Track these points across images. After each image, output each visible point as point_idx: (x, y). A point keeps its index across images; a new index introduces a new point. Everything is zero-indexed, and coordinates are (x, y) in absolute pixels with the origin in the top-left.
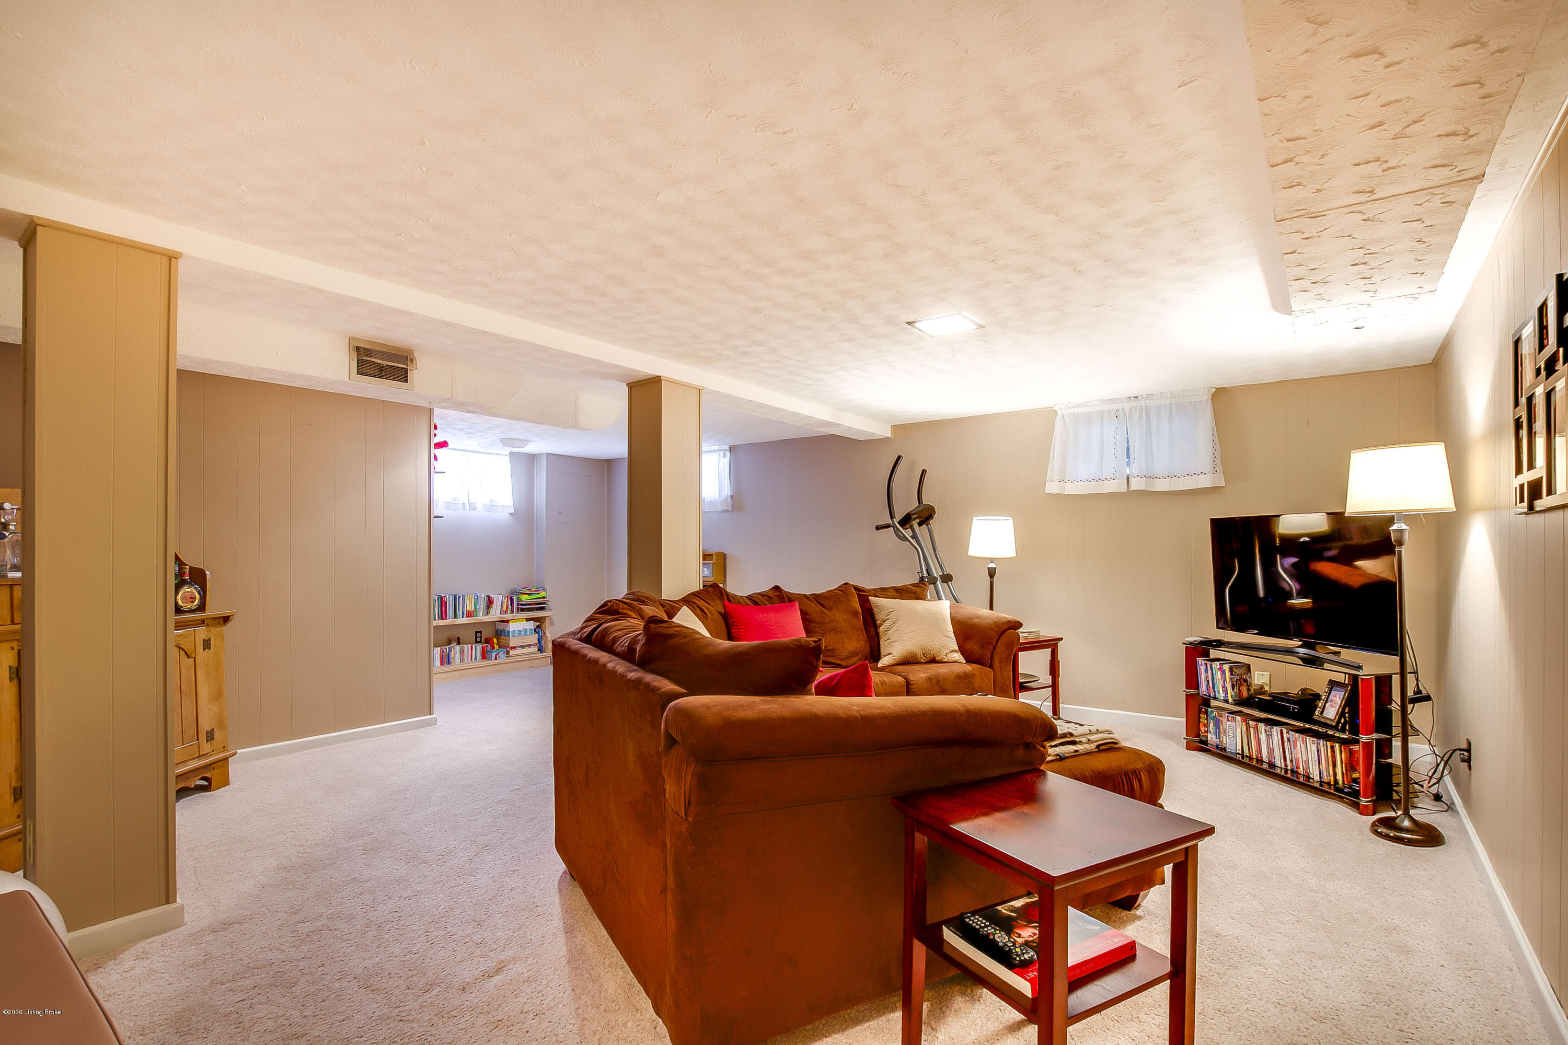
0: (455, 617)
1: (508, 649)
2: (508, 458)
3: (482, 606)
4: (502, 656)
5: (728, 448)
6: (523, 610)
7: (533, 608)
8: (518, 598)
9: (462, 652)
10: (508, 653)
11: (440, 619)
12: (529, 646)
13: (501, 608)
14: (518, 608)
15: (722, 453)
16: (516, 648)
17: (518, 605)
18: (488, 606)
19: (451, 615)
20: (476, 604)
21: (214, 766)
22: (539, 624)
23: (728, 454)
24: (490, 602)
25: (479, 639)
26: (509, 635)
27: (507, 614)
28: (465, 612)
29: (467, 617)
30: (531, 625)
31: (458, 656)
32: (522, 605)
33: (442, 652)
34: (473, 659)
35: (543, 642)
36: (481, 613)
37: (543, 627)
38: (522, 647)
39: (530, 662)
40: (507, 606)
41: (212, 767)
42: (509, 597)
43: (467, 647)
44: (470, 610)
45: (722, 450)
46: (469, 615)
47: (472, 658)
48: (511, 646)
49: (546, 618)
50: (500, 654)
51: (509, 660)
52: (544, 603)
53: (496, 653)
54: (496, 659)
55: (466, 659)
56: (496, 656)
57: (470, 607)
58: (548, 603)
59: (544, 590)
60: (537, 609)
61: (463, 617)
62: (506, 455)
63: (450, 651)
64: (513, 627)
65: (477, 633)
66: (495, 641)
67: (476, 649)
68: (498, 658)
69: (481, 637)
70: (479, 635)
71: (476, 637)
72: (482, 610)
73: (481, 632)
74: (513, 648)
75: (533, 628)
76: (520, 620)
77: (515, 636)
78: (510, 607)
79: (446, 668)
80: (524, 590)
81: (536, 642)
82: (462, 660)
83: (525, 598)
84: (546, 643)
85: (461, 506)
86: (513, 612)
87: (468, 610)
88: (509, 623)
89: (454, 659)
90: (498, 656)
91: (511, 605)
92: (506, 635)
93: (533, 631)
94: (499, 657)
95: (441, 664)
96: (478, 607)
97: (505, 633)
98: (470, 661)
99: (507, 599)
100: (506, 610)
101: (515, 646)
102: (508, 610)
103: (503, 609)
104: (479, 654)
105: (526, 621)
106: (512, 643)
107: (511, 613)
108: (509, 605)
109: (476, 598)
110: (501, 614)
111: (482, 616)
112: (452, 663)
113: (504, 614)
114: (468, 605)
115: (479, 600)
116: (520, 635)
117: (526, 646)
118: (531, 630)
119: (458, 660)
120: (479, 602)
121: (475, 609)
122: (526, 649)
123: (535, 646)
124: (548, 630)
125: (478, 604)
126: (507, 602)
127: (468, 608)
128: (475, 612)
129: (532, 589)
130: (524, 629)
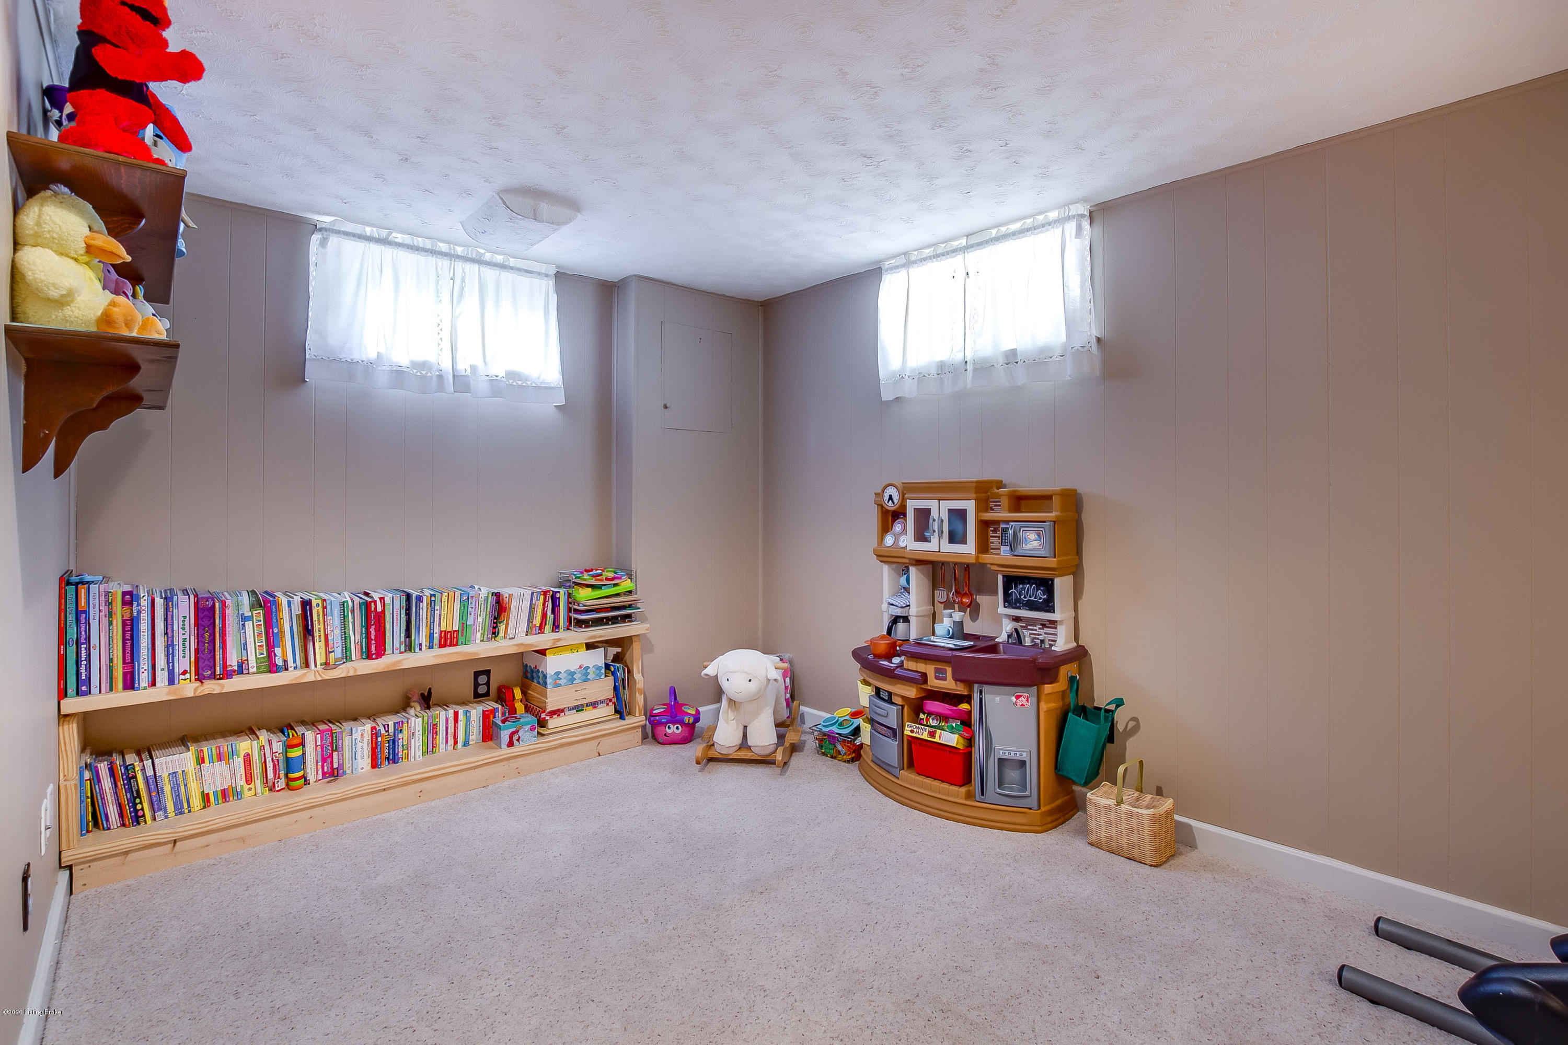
0: (409, 648)
1: (543, 715)
2: (551, 283)
3: (481, 618)
4: (527, 739)
5: (1087, 214)
6: (580, 623)
7: (607, 618)
8: (569, 595)
9: (432, 729)
10: (542, 724)
11: (364, 656)
12: (594, 705)
13: (530, 621)
14: (569, 619)
15: (1071, 226)
16: (563, 711)
17: (569, 610)
18: (495, 618)
19: (397, 645)
20: (464, 614)
22: (619, 650)
23: (1086, 224)
24: (500, 607)
25: (482, 690)
26: (545, 683)
27: (542, 634)
28: (436, 636)
29: (441, 646)
30: (597, 658)
31: (417, 744)
32: (577, 611)
33: (375, 734)
34: (460, 745)
35: (625, 695)
36: (479, 635)
37: (627, 657)
38: (579, 709)
39: (596, 741)
40: (544, 615)
42: (549, 595)
43: (442, 716)
44: (449, 629)
45: (1069, 218)
46: (448, 639)
47: (456, 743)
48: (550, 707)
49: (634, 639)
50: (520, 733)
51: (543, 743)
52: (630, 606)
53: (512, 730)
54: (511, 744)
55: (442, 746)
56: (511, 736)
57: (449, 620)
58: (639, 605)
59: (630, 576)
60: (614, 620)
61: (431, 647)
62: (547, 276)
63: (398, 727)
64: (553, 665)
65: (477, 674)
66: (518, 693)
67: (468, 719)
68: (515, 742)
69: (488, 684)
70: (482, 679)
71: (476, 685)
72: (479, 627)
73: (487, 673)
74: (553, 713)
75: (601, 663)
76: (572, 648)
77: (560, 685)
78: (550, 617)
79: (389, 774)
80: (586, 576)
81: (610, 694)
82: (430, 748)
83: (584, 596)
84: (632, 695)
85: (434, 382)
86: (558, 627)
87: (443, 629)
88: (545, 655)
89: (409, 747)
90: (516, 737)
91: (553, 612)
92: (541, 681)
93: (603, 671)
94: (518, 740)
95: (374, 765)
96: (470, 622)
97: (539, 677)
98: (450, 748)
99: (542, 597)
100: (541, 624)
101: (561, 707)
102: (545, 624)
103: (534, 623)
104: (475, 729)
105: (587, 650)
106: (553, 700)
107: (553, 631)
108: (549, 612)
109: (464, 598)
110: (526, 635)
111: (478, 641)
112: (402, 758)
113: (533, 635)
114: (442, 617)
115: (471, 603)
116: (572, 681)
117: (587, 706)
118: (597, 669)
119: (419, 749)
120: (472, 608)
121: (463, 626)
122: (586, 713)
123: (608, 704)
124: (638, 666)
125: (471, 614)
126: (544, 605)
127: (443, 624)
128: (462, 633)
129: (601, 575)
130: (580, 667)
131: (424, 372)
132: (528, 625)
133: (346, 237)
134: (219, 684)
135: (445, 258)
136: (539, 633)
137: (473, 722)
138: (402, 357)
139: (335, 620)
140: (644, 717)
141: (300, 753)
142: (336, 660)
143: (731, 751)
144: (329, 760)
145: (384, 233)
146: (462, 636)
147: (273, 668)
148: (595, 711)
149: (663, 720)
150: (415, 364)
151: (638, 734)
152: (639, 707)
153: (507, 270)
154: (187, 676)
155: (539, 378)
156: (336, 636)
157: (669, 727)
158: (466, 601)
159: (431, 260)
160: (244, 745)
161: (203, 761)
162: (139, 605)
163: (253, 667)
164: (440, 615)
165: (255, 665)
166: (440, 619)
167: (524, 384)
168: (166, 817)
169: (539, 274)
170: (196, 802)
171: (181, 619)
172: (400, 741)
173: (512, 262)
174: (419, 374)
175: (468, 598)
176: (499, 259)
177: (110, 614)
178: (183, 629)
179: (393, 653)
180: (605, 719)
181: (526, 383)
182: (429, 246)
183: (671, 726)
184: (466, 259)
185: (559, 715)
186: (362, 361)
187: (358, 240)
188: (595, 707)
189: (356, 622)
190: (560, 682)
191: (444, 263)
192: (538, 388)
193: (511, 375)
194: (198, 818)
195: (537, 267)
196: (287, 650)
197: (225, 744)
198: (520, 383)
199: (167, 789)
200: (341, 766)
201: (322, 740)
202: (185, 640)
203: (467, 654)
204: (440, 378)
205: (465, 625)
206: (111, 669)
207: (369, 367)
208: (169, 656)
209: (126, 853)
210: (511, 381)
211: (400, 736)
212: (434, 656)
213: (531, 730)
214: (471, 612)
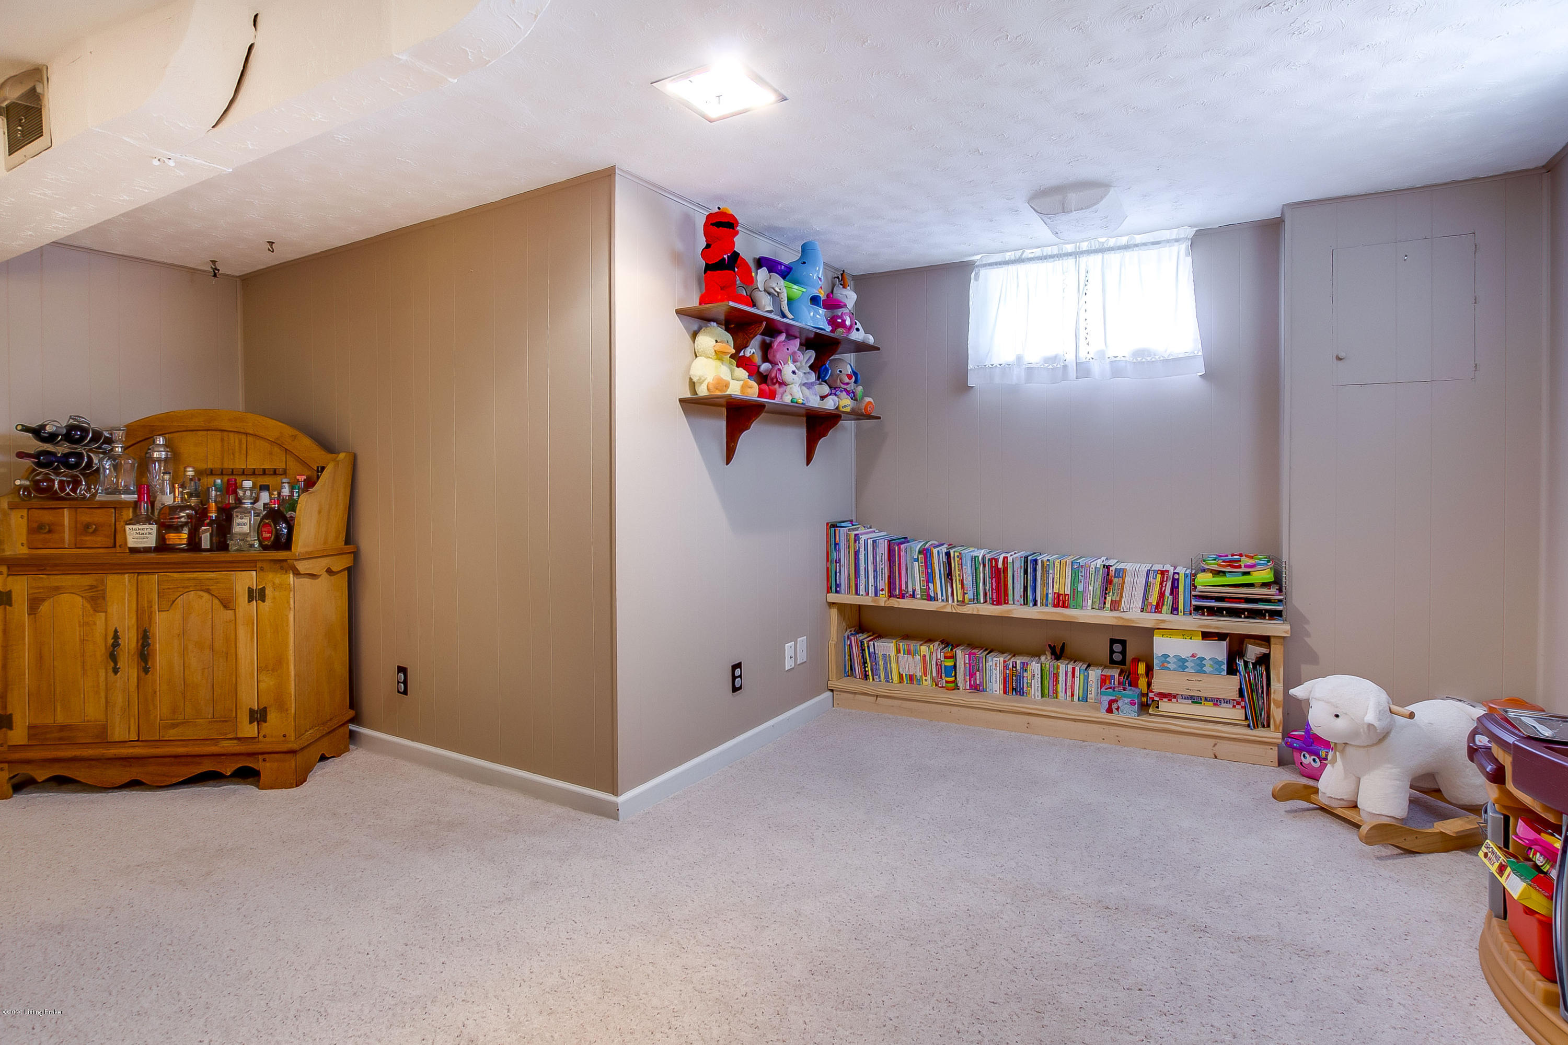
0: (1026, 602)
1: (1151, 695)
3: (1094, 587)
4: (1126, 711)
6: (1199, 609)
8: (1190, 580)
9: (1051, 679)
10: (1150, 703)
11: (990, 601)
12: (1214, 701)
13: (1145, 598)
14: (1190, 603)
16: (1175, 697)
17: (1190, 594)
18: (1107, 590)
19: (1016, 597)
20: (1074, 582)
21: (266, 756)
22: (1264, 650)
24: (1108, 579)
25: (1117, 657)
27: (1160, 612)
28: (1050, 596)
29: (1054, 605)
30: (1217, 651)
32: (1198, 597)
33: (1006, 667)
34: (1076, 698)
35: (1255, 701)
36: (1089, 602)
38: (1196, 700)
39: (1213, 741)
40: (1162, 595)
41: (261, 757)
42: (1167, 575)
43: (1062, 668)
44: (1062, 592)
46: (1061, 601)
47: (1074, 696)
48: (1159, 689)
50: (1121, 704)
51: (1145, 721)
52: (1276, 602)
53: (1116, 699)
54: (1110, 711)
55: (1061, 694)
56: (1113, 704)
57: (1061, 584)
61: (1045, 605)
63: (1023, 667)
64: (1162, 646)
65: (1113, 642)
66: (1142, 668)
67: (1086, 679)
68: (1114, 710)
69: (1123, 653)
70: (1117, 647)
71: (1112, 652)
72: (1090, 596)
73: (1123, 642)
74: (1162, 696)
76: (1185, 633)
77: (1169, 669)
78: (1168, 598)
79: (1012, 702)
80: (1209, 560)
81: (1235, 696)
82: (1051, 692)
83: (1208, 581)
86: (1177, 609)
87: (1056, 591)
89: (1030, 686)
90: (1116, 706)
91: (1171, 594)
92: (1148, 661)
93: (1224, 667)
94: (1118, 709)
95: (1005, 691)
96: (1081, 588)
97: (1144, 657)
98: (1069, 699)
99: (1159, 576)
100: (1158, 604)
101: (1174, 692)
102: (1163, 604)
103: (1149, 601)
104: (1093, 689)
105: (1202, 640)
106: (1161, 682)
107: (1172, 613)
108: (1167, 593)
109: (1075, 567)
110: (1141, 611)
111: (1089, 608)
112: (1027, 693)
113: (1148, 612)
114: (1055, 580)
115: (1081, 572)
116: (1183, 668)
117: (1206, 700)
118: (1215, 663)
119: (1038, 690)
120: (1082, 576)
121: (1074, 592)
122: (1203, 707)
123: (1234, 706)
124: (1279, 673)
125: (1081, 582)
126: (1161, 584)
127: (1056, 587)
128: (1073, 597)
129: (1240, 561)
130: (1193, 656)
131: (1055, 365)
132: (1143, 602)
133: (991, 267)
134: (898, 602)
135: (1070, 257)
136: (1155, 612)
137: (1091, 682)
138: (1034, 357)
139: (968, 569)
140: (1280, 735)
141: (952, 664)
142: (970, 600)
143: (1334, 804)
144: (974, 676)
145: (1019, 253)
146: (1073, 600)
147: (929, 598)
148: (1216, 709)
149: (1295, 745)
150: (1047, 360)
151: (1273, 754)
152: (1275, 721)
153: (1131, 249)
154: (884, 592)
155: (1166, 351)
156: (968, 581)
157: (1304, 756)
158: (1077, 569)
159: (1058, 264)
160: (924, 649)
161: (900, 652)
162: (859, 543)
163: (918, 594)
164: (1053, 579)
165: (919, 593)
166: (1053, 582)
167: (1153, 360)
168: (880, 681)
169: (1168, 241)
170: (896, 678)
171: (880, 555)
172: (1025, 679)
173: (1139, 239)
174: (1051, 367)
175: (1078, 567)
176: (1124, 240)
177: (849, 547)
178: (882, 561)
179: (1014, 604)
180: (1228, 721)
181: (1155, 358)
182: (1055, 252)
183: (1307, 755)
184: (1090, 252)
185: (1170, 700)
186: (1000, 365)
187: (1000, 266)
188: (1215, 705)
189: (984, 573)
190: (1169, 666)
191: (1070, 262)
192: (1166, 361)
193: (1139, 353)
194: (896, 687)
195: (1167, 235)
196: (937, 587)
197: (913, 645)
198: (1149, 359)
199: (881, 663)
200: (982, 683)
201: (969, 660)
202: (882, 568)
203: (1068, 616)
204: (1065, 367)
205: (1076, 592)
206: (849, 580)
207: (1006, 368)
208: (875, 578)
209: (855, 693)
210: (1139, 359)
211: (1025, 674)
212: (1038, 612)
213: (1131, 703)
214: (1081, 580)
